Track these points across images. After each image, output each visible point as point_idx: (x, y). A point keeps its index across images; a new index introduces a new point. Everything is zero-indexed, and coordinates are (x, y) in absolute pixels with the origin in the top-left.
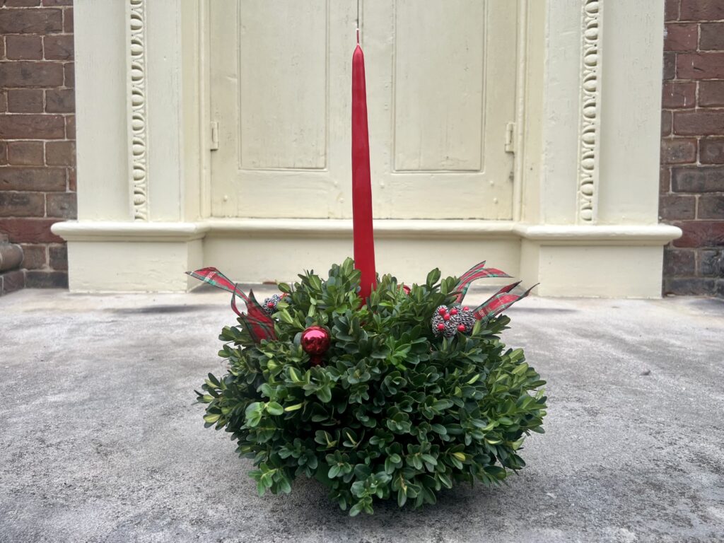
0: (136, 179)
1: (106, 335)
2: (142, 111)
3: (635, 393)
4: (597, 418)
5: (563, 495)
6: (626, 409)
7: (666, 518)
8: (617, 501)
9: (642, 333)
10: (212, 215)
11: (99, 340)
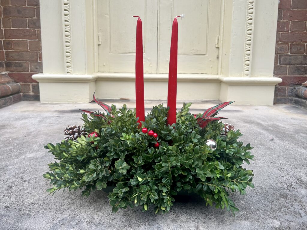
0: (67, 57)
1: (54, 123)
2: (69, 28)
3: (269, 149)
4: (256, 162)
5: (247, 202)
6: (267, 157)
7: (291, 213)
8: (270, 204)
9: (268, 121)
10: (99, 72)
11: (51, 126)
